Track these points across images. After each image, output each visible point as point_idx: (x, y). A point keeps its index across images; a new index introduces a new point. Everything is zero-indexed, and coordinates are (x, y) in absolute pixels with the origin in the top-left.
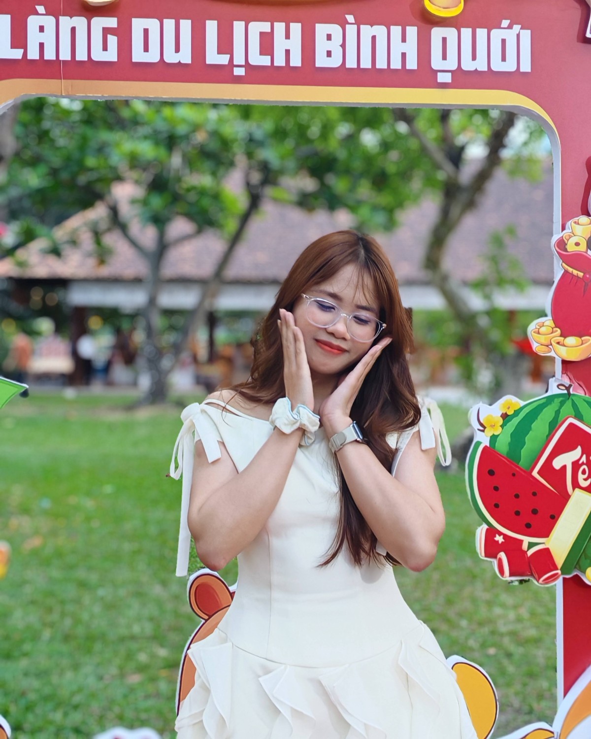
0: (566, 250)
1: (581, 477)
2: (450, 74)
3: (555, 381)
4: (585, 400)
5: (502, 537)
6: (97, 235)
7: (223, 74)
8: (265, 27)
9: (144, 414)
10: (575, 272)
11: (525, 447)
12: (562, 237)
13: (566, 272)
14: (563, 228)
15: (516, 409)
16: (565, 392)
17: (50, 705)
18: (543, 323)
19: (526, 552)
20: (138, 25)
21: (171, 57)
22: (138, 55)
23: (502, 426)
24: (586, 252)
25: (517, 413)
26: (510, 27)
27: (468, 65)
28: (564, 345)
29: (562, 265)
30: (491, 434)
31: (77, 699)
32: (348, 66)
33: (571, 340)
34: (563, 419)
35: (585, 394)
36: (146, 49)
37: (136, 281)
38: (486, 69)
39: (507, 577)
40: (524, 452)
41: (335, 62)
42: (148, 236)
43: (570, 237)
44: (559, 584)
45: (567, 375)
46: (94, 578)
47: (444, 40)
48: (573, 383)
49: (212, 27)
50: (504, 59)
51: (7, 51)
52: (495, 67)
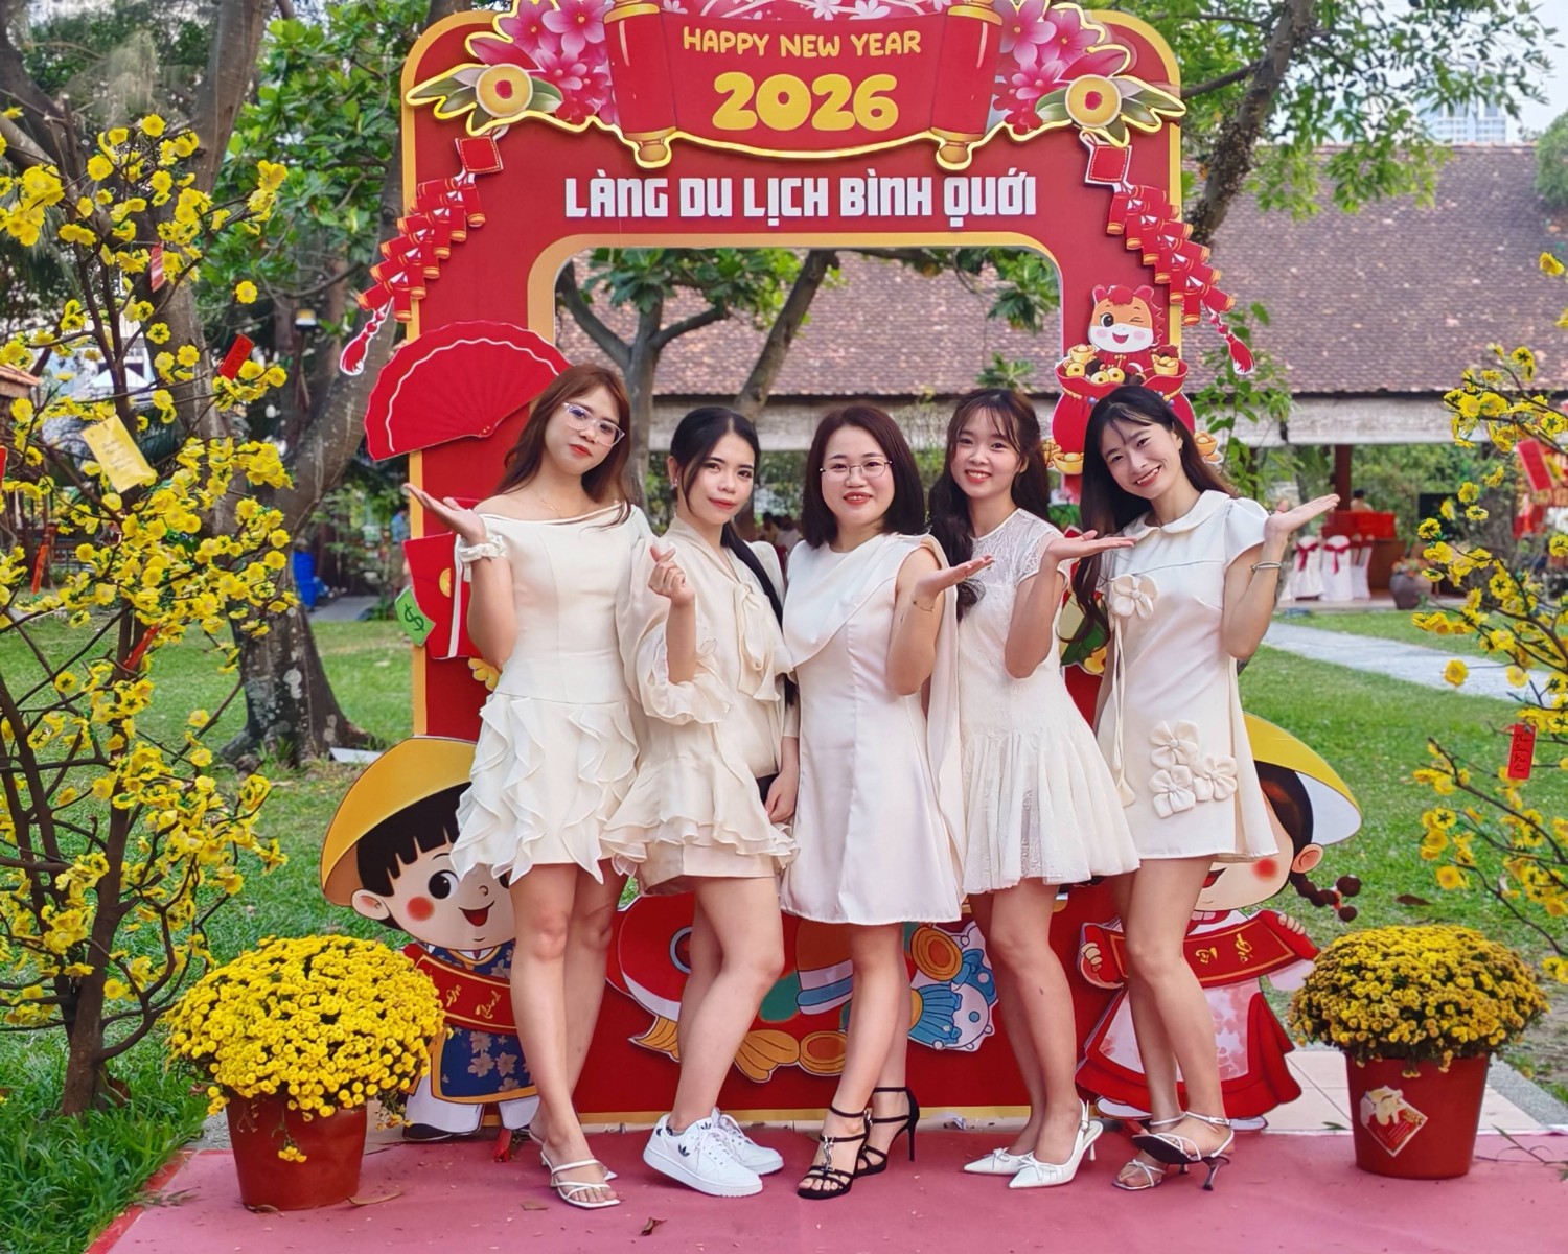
0: (1066, 375)
2: (962, 219)
7: (759, 225)
8: (796, 182)
10: (1075, 395)
12: (1064, 363)
13: (1067, 395)
14: (1065, 355)
16: (1066, 502)
20: (685, 184)
21: (714, 212)
22: (686, 211)
24: (1084, 377)
26: (1016, 174)
27: (978, 211)
28: (1064, 461)
29: (1063, 388)
32: (870, 214)
33: (1070, 456)
36: (692, 205)
38: (994, 213)
41: (858, 211)
43: (1071, 363)
45: (1067, 487)
47: (956, 188)
48: (1072, 494)
49: (749, 184)
50: (1011, 204)
51: (573, 211)
52: (1002, 212)
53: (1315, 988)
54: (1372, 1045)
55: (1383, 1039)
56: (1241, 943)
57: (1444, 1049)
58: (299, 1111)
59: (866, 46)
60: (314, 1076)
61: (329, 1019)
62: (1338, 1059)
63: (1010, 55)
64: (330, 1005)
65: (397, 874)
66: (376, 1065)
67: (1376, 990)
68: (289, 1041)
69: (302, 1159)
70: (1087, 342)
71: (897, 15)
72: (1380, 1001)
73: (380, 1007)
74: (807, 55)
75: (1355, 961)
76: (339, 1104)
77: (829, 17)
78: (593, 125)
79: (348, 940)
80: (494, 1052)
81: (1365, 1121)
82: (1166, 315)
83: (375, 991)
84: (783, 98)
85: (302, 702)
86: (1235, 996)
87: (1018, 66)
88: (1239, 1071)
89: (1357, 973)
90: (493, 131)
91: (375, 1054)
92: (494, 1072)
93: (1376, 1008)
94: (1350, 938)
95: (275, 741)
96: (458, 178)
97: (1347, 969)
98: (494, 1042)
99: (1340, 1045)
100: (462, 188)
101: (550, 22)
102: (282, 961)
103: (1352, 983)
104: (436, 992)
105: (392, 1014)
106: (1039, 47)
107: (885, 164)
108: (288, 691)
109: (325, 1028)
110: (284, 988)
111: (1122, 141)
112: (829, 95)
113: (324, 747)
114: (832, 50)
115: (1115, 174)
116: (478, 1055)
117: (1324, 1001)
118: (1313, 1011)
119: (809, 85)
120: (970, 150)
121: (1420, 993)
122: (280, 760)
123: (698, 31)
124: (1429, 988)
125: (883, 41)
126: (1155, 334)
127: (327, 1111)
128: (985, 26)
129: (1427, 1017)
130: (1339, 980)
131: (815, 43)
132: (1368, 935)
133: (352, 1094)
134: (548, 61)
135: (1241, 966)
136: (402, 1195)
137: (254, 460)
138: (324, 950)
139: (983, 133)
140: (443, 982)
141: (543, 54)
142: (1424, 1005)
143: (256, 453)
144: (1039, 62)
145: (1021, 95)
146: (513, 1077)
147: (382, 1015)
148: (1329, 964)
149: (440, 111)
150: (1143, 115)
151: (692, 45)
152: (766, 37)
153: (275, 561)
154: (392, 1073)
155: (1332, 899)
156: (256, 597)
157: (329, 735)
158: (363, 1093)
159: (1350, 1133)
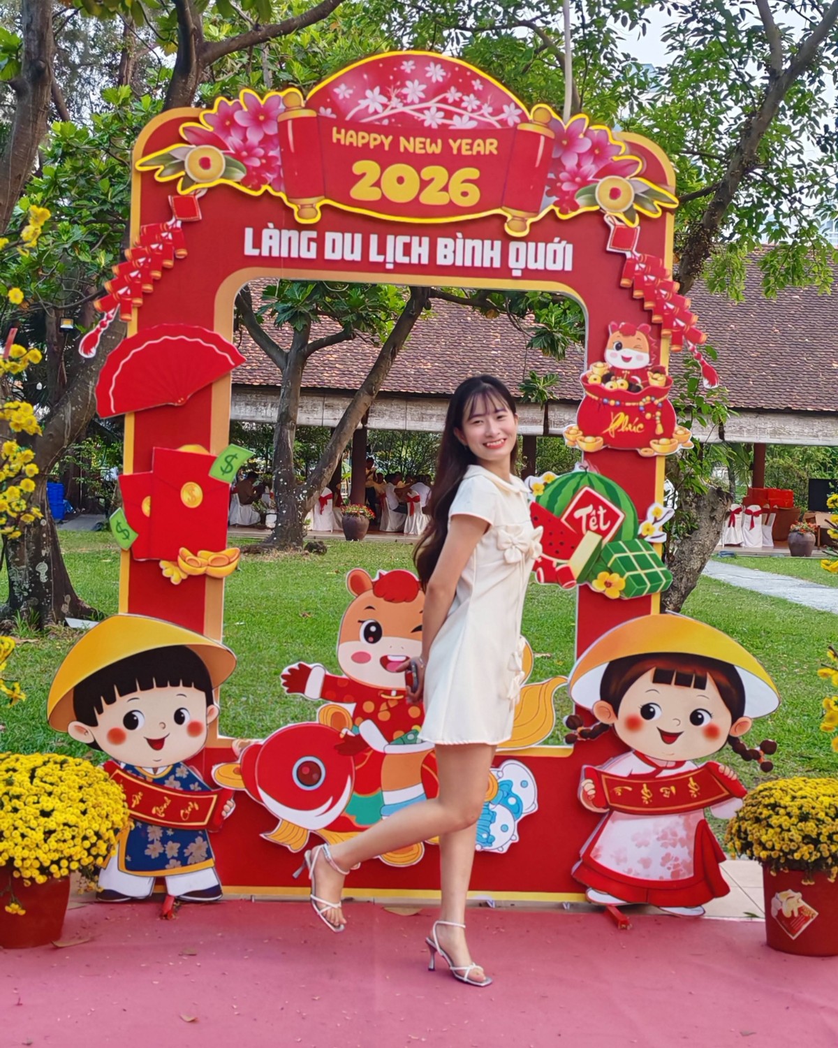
0: (588, 383)
1: (592, 524)
2: (520, 271)
3: (579, 464)
4: (596, 476)
5: (543, 560)
7: (380, 267)
8: (406, 239)
10: (593, 397)
11: (557, 503)
12: (587, 374)
13: (587, 397)
15: (553, 480)
16: (585, 471)
18: (572, 427)
19: (554, 569)
20: (329, 236)
21: (348, 257)
22: (329, 255)
23: (544, 490)
24: (600, 385)
25: (553, 482)
26: (560, 242)
27: (532, 266)
28: (585, 442)
29: (585, 391)
30: (536, 495)
32: (457, 264)
33: (589, 439)
34: (583, 487)
35: (598, 473)
36: (333, 251)
38: (543, 268)
39: (542, 583)
40: (556, 507)
41: (449, 262)
43: (591, 375)
44: (576, 590)
45: (586, 460)
47: (518, 250)
48: (591, 466)
49: (374, 239)
50: (554, 262)
51: (249, 250)
52: (549, 267)
53: (743, 819)
54: (782, 861)
55: (789, 857)
56: (692, 784)
57: (832, 866)
58: (21, 878)
59: (459, 149)
60: (33, 855)
61: (46, 814)
62: (756, 869)
63: (559, 160)
64: (47, 803)
65: (101, 711)
66: (78, 848)
67: (785, 821)
68: (16, 828)
69: (22, 912)
70: (603, 360)
71: (482, 128)
72: (789, 830)
73: (82, 806)
74: (419, 151)
75: (772, 801)
76: (50, 874)
77: (435, 126)
78: (266, 192)
79: (62, 757)
80: (164, 840)
81: (774, 913)
82: (659, 344)
83: (81, 796)
84: (401, 180)
85: (48, 585)
86: (686, 821)
87: (564, 167)
88: (686, 874)
89: (773, 809)
90: (196, 192)
91: (78, 840)
92: (163, 855)
93: (786, 835)
94: (769, 784)
95: (27, 611)
96: (170, 223)
97: (766, 806)
98: (164, 834)
99: (759, 859)
100: (173, 230)
101: (239, 118)
102: (14, 770)
103: (770, 816)
104: (124, 796)
105: (92, 812)
106: (579, 155)
107: (471, 229)
108: (39, 577)
109: (42, 820)
110: (15, 790)
111: (633, 221)
112: (432, 180)
113: (61, 617)
114: (436, 149)
115: (628, 246)
116: (152, 842)
117: (749, 828)
118: (741, 834)
119: (419, 172)
120: (529, 222)
121: (817, 826)
122: (30, 624)
123: (343, 131)
124: (823, 822)
125: (471, 145)
126: (651, 357)
127: (41, 879)
128: (542, 139)
129: (820, 842)
130: (761, 814)
131: (424, 143)
132: (781, 783)
133: (60, 868)
134: (237, 147)
135: (692, 800)
136: (92, 940)
137: (15, 414)
138: (45, 764)
139: (537, 212)
140: (130, 790)
141: (234, 140)
142: (819, 834)
143: (16, 409)
144: (579, 165)
145: (566, 187)
146: (177, 859)
147: (84, 813)
148: (754, 802)
149: (160, 176)
150: (648, 206)
151: (339, 140)
152: (390, 138)
153: (28, 486)
154: (89, 854)
155: (755, 755)
156: (13, 511)
157: (65, 608)
158: (68, 868)
159: (764, 920)
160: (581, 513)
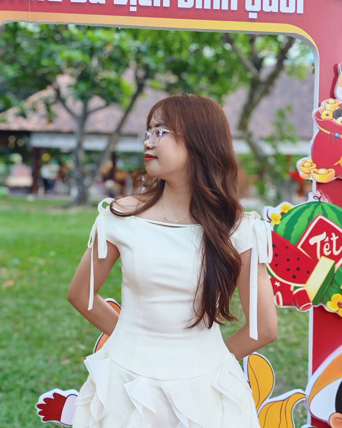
0: (320, 118)
1: (325, 250)
2: (256, 14)
3: (312, 194)
4: (329, 206)
5: (279, 283)
6: (48, 105)
7: (123, 10)
9: (74, 211)
10: (326, 131)
11: (294, 231)
12: (319, 110)
13: (320, 131)
14: (320, 106)
15: (290, 209)
16: (318, 200)
17: (17, 376)
18: (306, 160)
19: (292, 292)
23: (281, 220)
24: (332, 120)
25: (289, 212)
27: (267, 8)
28: (318, 174)
29: (318, 127)
30: (274, 224)
31: (33, 373)
32: (197, 7)
33: (322, 171)
34: (317, 216)
35: (329, 202)
37: (70, 133)
38: (277, 11)
39: (281, 306)
40: (292, 234)
41: (189, 5)
42: (77, 107)
43: (323, 111)
44: (311, 310)
45: (319, 191)
46: (43, 304)
48: (323, 196)
52: (282, 10)
160: (316, 240)
